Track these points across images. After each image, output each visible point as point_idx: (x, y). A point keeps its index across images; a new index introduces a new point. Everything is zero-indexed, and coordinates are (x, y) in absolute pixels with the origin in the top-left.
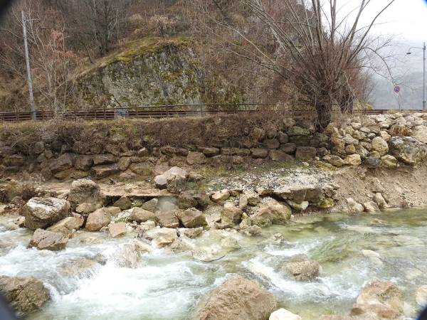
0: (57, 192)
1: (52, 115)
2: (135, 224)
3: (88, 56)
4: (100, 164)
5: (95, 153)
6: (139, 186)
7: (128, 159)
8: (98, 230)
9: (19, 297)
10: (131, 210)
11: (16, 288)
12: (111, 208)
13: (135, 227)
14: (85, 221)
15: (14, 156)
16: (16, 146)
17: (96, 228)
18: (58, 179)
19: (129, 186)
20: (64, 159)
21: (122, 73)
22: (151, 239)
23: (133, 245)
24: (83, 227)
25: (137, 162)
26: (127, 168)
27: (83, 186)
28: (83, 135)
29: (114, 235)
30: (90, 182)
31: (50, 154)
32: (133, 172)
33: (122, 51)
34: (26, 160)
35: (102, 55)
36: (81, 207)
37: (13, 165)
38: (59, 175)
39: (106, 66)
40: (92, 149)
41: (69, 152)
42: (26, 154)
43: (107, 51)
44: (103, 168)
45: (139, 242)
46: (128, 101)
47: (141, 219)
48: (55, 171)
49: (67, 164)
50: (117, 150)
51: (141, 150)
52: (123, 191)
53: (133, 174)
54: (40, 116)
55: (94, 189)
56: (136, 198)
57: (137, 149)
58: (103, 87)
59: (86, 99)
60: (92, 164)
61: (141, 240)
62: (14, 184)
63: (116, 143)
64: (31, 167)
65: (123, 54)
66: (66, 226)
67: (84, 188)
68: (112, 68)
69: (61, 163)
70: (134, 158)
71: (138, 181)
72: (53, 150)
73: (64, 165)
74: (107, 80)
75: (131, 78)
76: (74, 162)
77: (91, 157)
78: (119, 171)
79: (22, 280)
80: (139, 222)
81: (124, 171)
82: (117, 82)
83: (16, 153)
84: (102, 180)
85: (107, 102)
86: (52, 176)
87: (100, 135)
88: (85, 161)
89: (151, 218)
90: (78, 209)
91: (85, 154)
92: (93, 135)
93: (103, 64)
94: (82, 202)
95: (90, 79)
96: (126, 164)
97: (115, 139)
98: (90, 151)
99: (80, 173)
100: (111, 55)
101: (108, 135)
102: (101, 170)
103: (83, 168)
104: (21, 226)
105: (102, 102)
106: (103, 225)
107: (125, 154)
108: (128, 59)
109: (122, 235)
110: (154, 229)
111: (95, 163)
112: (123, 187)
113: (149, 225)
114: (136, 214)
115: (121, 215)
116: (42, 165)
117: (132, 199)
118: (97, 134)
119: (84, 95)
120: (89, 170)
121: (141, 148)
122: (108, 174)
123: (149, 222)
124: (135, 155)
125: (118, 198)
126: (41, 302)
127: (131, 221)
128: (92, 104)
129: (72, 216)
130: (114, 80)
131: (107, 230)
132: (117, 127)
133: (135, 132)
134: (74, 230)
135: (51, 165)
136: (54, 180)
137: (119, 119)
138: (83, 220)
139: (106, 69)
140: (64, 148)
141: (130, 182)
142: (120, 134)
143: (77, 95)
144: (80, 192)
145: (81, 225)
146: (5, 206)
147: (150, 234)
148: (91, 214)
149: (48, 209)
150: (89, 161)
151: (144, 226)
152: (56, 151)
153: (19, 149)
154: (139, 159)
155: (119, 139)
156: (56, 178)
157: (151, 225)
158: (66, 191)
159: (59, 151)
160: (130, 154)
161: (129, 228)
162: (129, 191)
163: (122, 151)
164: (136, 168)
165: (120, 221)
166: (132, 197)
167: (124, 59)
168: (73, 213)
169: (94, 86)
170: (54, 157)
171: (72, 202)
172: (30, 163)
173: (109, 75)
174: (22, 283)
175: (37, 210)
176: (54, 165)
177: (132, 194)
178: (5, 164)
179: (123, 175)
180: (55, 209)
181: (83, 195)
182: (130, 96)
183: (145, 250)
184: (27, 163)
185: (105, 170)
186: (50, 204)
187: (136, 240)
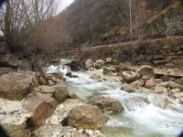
0: (136, 70)
1: (138, 38)
2: (169, 89)
3: (158, 10)
4: (156, 59)
5: (155, 54)
6: (175, 70)
7: (171, 57)
8: (150, 88)
9: (112, 106)
10: (168, 82)
11: (112, 102)
12: (158, 80)
13: (169, 90)
14: (145, 83)
15: (124, 55)
16: (125, 52)
17: (149, 87)
18: (138, 65)
19: (169, 70)
20: (141, 57)
21: (174, 14)
22: (176, 98)
23: (164, 98)
24: (143, 86)
25: (176, 59)
26: (170, 61)
27: (145, 68)
28: (150, 46)
29: (156, 92)
30: (149, 67)
31: (136, 54)
32: (173, 63)
33: (175, 3)
34: (128, 57)
35: (164, 8)
36: (144, 77)
37: (123, 59)
38: (139, 63)
39: (165, 13)
40: (153, 52)
41: (144, 53)
42: (127, 55)
43: (167, 5)
44: (158, 61)
45: (168, 98)
46: (176, 28)
47: (172, 87)
48: (137, 62)
49: (142, 59)
50: (165, 52)
51: (179, 53)
52: (166, 72)
53: (173, 65)
54: (134, 39)
55: (151, 70)
56: (172, 76)
57: (176, 52)
58: (163, 24)
59: (155, 30)
60: (153, 59)
61: (169, 97)
62: (121, 65)
63: (165, 49)
64: (129, 60)
65: (175, 4)
66: (136, 84)
67: (146, 69)
68: (169, 13)
69: (140, 58)
70: (175, 57)
71: (175, 68)
72: (137, 53)
73: (141, 59)
74: (166, 19)
75: (179, 16)
76: (145, 58)
77: (152, 56)
78: (166, 63)
79: (114, 100)
80: (171, 88)
81: (168, 63)
82: (171, 20)
83: (125, 54)
84: (157, 67)
85: (165, 30)
86: (136, 63)
87: (157, 46)
88: (150, 58)
89: (178, 87)
90: (143, 78)
91: (150, 55)
92: (154, 46)
93: (164, 12)
94: (145, 75)
95: (157, 21)
96: (170, 59)
97: (165, 47)
98: (152, 53)
99: (147, 63)
100: (169, 7)
101: (162, 45)
102: (156, 62)
103: (149, 61)
104: (121, 81)
105: (163, 31)
106: (152, 86)
107: (170, 54)
108: (178, 6)
109: (160, 93)
110: (179, 93)
111: (154, 58)
112: (166, 71)
113: (177, 91)
114: (170, 84)
115: (162, 83)
116: (133, 59)
117: (170, 77)
118: (156, 45)
119: (154, 28)
120: (151, 62)
121: (179, 51)
122: (159, 64)
123: (177, 89)
124: (175, 55)
125: (163, 75)
126: (120, 110)
127: (167, 87)
128: (158, 32)
129: (140, 80)
130: (170, 19)
131: (154, 89)
132: (167, 41)
133: (176, 43)
134: (139, 86)
135: (136, 59)
136: (137, 65)
137: (168, 37)
138: (144, 83)
139: (166, 14)
140: (142, 52)
141: (171, 68)
142: (168, 45)
143: (151, 29)
144: (144, 70)
145: (143, 84)
146: (117, 73)
147: (176, 95)
148: (147, 81)
149: (130, 76)
150: (152, 58)
151: (173, 91)
152: (138, 53)
153: (125, 53)
154: (177, 57)
155: (167, 47)
156: (137, 64)
157: (178, 91)
158: (139, 70)
159: (140, 53)
160: (172, 55)
161: (165, 90)
162: (169, 72)
163: (168, 53)
164: (175, 61)
165: (161, 86)
166: (170, 75)
167: (176, 7)
168: (140, 79)
169: (159, 23)
170: (137, 56)
171: (141, 75)
172: (129, 58)
173: (167, 17)
174: (114, 101)
175: (126, 75)
176: (137, 59)
177: (170, 74)
178: (121, 59)
179: (168, 64)
180: (132, 76)
181: (145, 72)
182: (178, 26)
183: (171, 103)
184: (128, 58)
185: (158, 62)
186: (131, 74)
187: (166, 96)
